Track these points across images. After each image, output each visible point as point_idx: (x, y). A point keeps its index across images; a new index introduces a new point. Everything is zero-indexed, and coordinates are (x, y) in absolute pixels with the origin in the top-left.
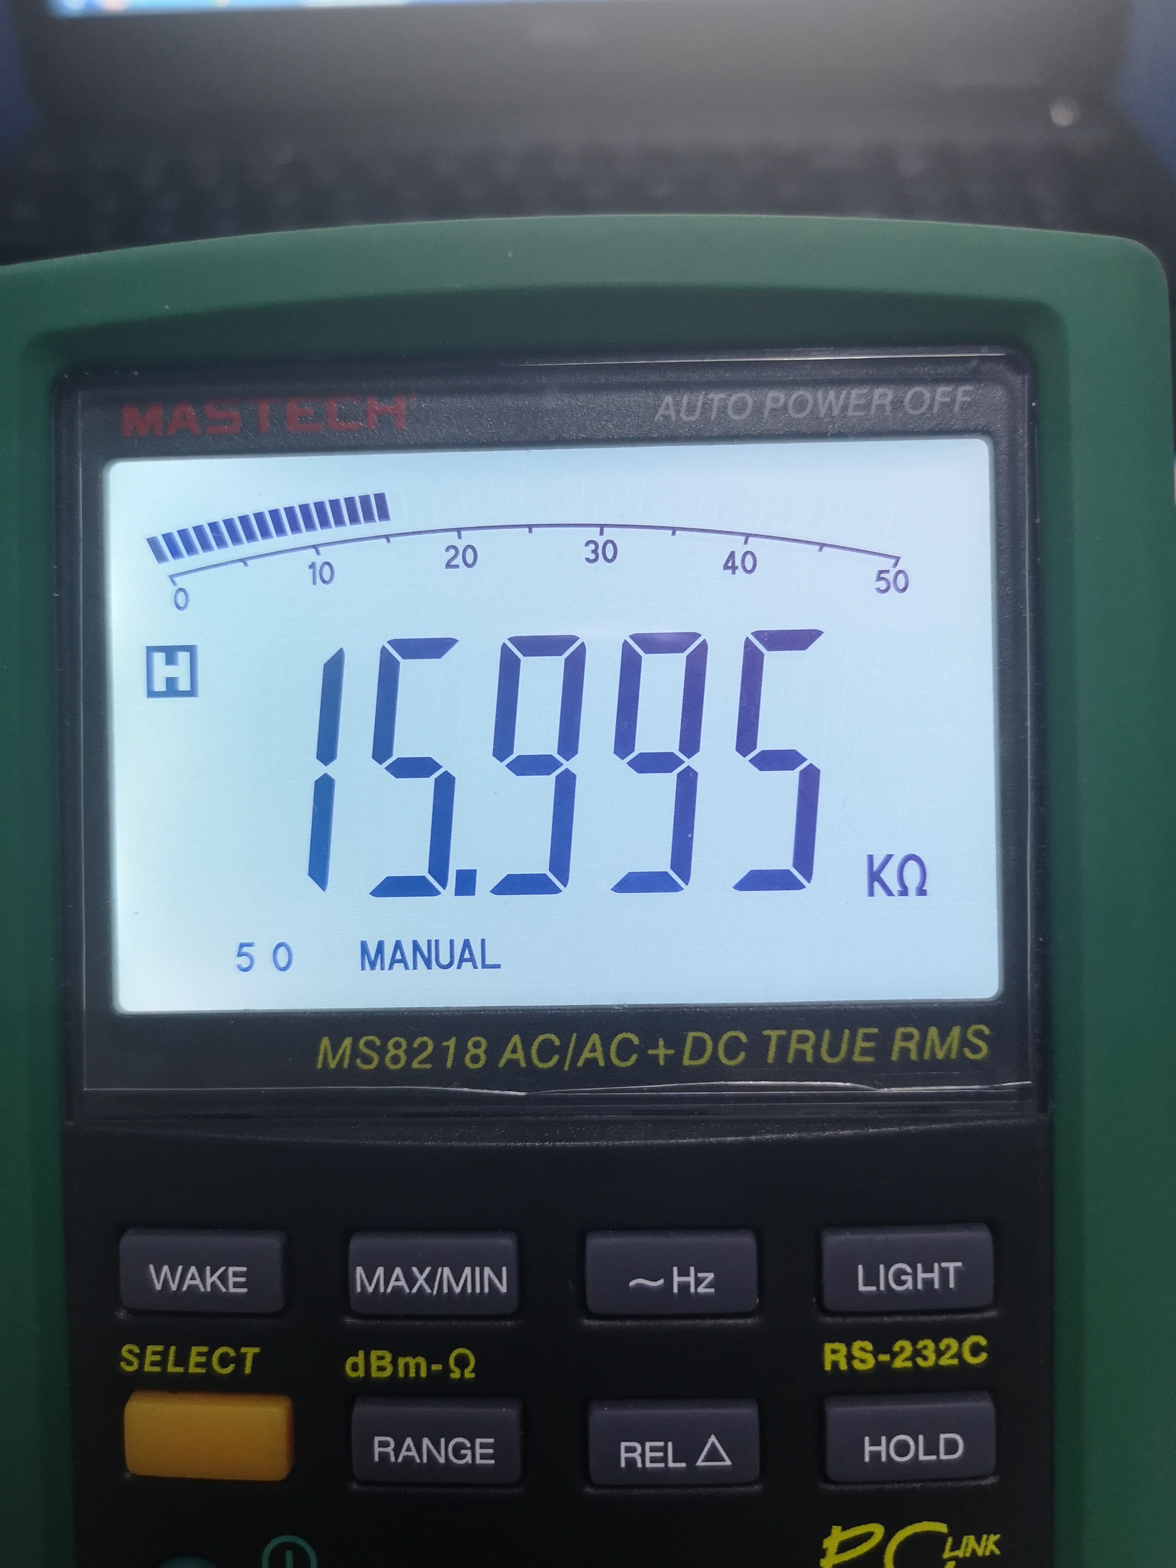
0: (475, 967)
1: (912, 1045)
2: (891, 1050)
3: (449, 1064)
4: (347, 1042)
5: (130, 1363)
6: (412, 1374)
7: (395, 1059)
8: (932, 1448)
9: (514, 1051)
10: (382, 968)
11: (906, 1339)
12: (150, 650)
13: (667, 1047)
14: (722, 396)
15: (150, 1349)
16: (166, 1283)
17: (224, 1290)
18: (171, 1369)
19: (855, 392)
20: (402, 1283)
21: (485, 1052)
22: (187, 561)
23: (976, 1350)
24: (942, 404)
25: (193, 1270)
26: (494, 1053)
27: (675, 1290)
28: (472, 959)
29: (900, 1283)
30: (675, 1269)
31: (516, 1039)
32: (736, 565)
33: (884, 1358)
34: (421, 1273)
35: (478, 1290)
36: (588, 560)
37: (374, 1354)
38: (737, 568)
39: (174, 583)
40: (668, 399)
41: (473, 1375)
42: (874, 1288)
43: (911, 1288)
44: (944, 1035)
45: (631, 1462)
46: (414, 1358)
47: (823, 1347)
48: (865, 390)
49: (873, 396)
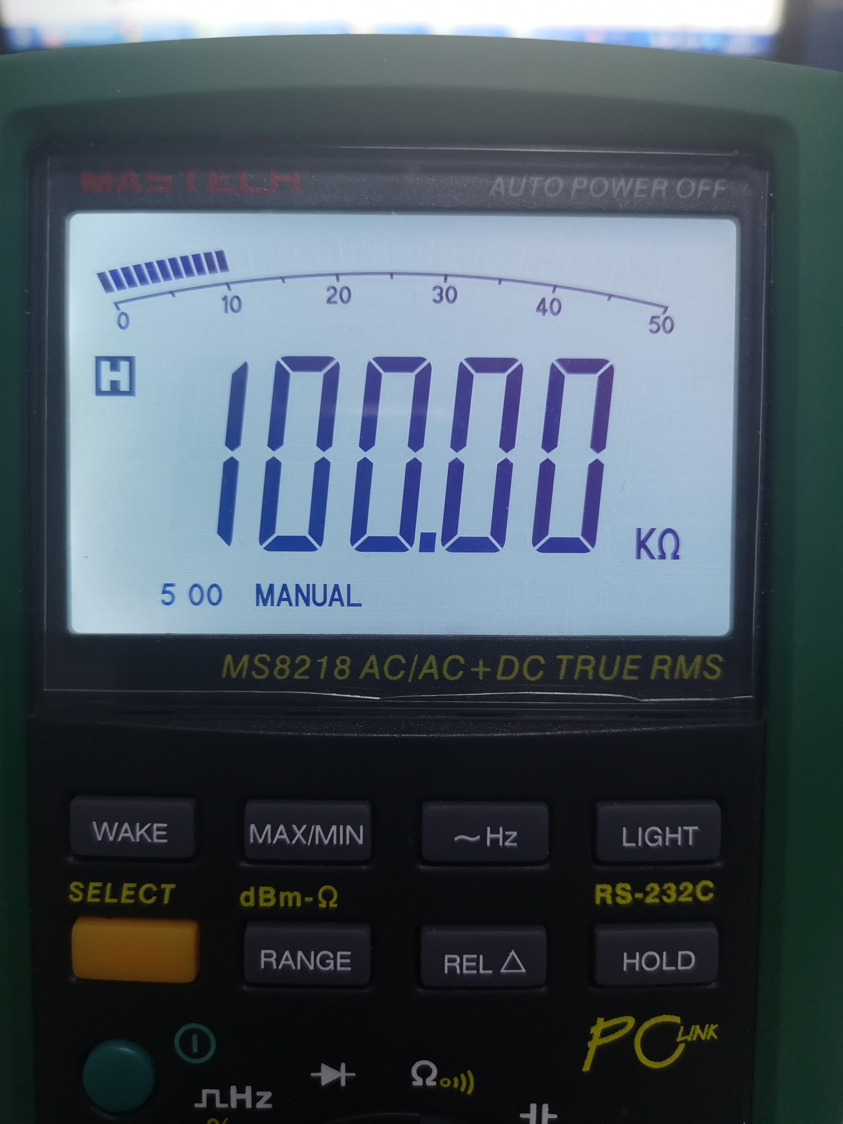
0: (342, 604)
1: (666, 668)
2: (650, 672)
3: (322, 676)
4: (245, 658)
5: (76, 896)
6: (290, 904)
7: (282, 672)
8: (673, 961)
9: (371, 667)
10: (272, 605)
11: (655, 882)
12: (99, 359)
13: (485, 666)
14: (541, 178)
15: (92, 885)
16: (105, 835)
17: (150, 841)
18: (108, 900)
19: (639, 180)
20: (285, 836)
21: (349, 667)
22: (129, 292)
23: (706, 891)
24: (704, 192)
25: (126, 825)
26: (356, 668)
27: (488, 844)
28: (340, 600)
29: (653, 841)
30: (489, 829)
31: (373, 658)
32: (546, 309)
33: (639, 896)
34: (299, 829)
35: (341, 842)
36: (435, 301)
37: (262, 889)
38: (546, 311)
39: (118, 308)
40: (500, 180)
41: (336, 905)
42: (634, 845)
43: (660, 844)
44: (689, 661)
45: (452, 970)
46: (292, 892)
47: (594, 887)
48: (647, 180)
49: (653, 184)
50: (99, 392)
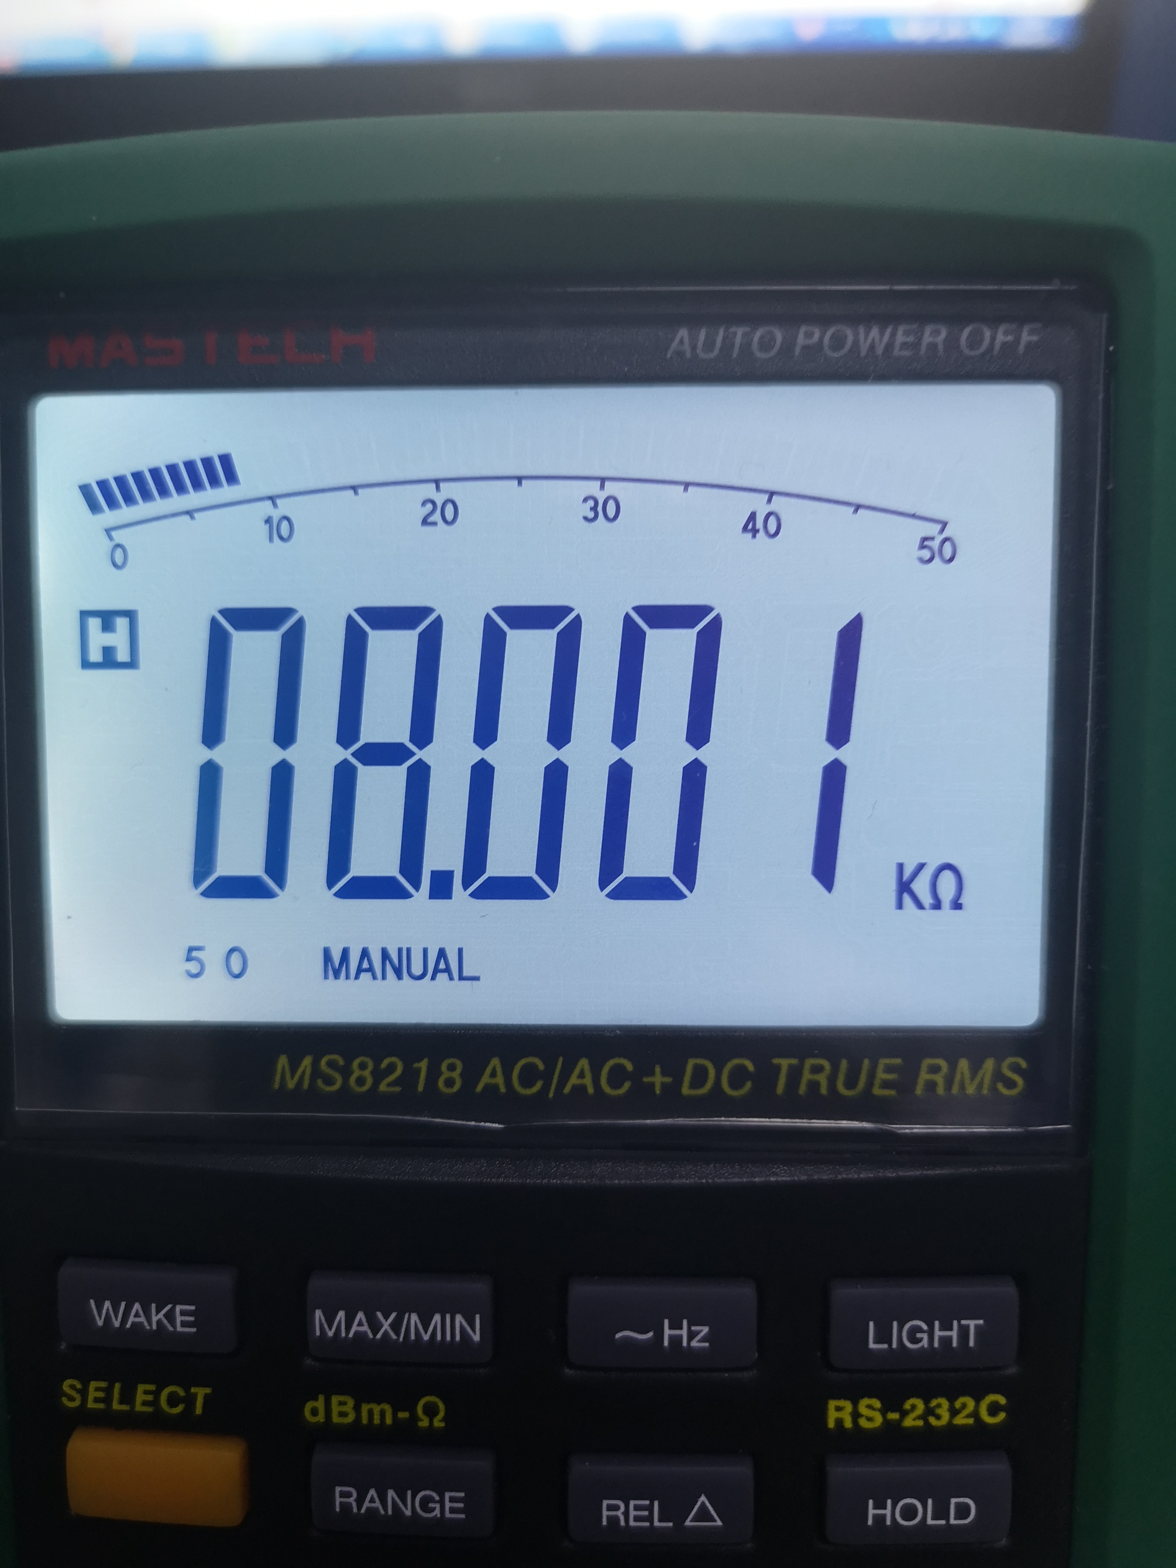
0: (451, 978)
1: (939, 1079)
2: (914, 1083)
3: (420, 1088)
4: (307, 1061)
5: (71, 1399)
6: (377, 1420)
7: (361, 1081)
8: (941, 1512)
9: (493, 1074)
10: (347, 977)
11: (918, 1397)
12: (85, 615)
13: (664, 1074)
14: (747, 329)
15: (93, 1385)
16: (108, 1318)
17: (171, 1329)
18: (116, 1406)
19: (902, 329)
20: (365, 1328)
21: (462, 1075)
22: (126, 513)
23: (994, 1409)
24: (1004, 344)
25: (137, 1306)
26: (471, 1076)
27: (666, 1343)
28: (447, 970)
29: (915, 1341)
30: (666, 1322)
31: (495, 1062)
32: (757, 528)
33: (893, 1416)
35: (448, 1338)
36: (586, 518)
37: (335, 1400)
38: (758, 531)
39: (111, 538)
40: (683, 333)
41: (443, 1425)
42: (885, 1346)
43: (926, 1346)
44: (975, 1068)
45: (613, 1520)
46: (379, 1404)
47: (826, 1404)
48: (915, 326)
49: (923, 334)
50: (86, 664)
